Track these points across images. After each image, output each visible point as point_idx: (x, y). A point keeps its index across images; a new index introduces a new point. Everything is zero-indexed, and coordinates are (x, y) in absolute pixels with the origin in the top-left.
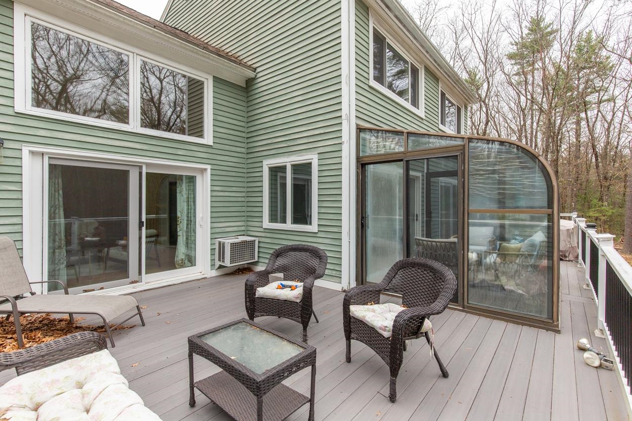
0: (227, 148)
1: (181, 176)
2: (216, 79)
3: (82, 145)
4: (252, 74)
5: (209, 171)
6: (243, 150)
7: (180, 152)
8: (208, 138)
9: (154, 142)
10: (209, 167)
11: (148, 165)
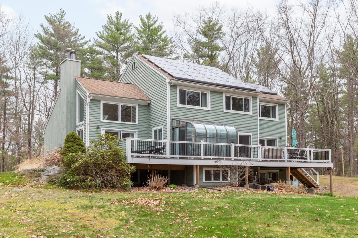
0: (142, 125)
1: (130, 134)
2: (139, 105)
3: (110, 127)
4: (150, 102)
5: (137, 132)
6: (147, 125)
7: (130, 127)
8: (137, 123)
9: (123, 125)
10: (137, 131)
11: (122, 131)
